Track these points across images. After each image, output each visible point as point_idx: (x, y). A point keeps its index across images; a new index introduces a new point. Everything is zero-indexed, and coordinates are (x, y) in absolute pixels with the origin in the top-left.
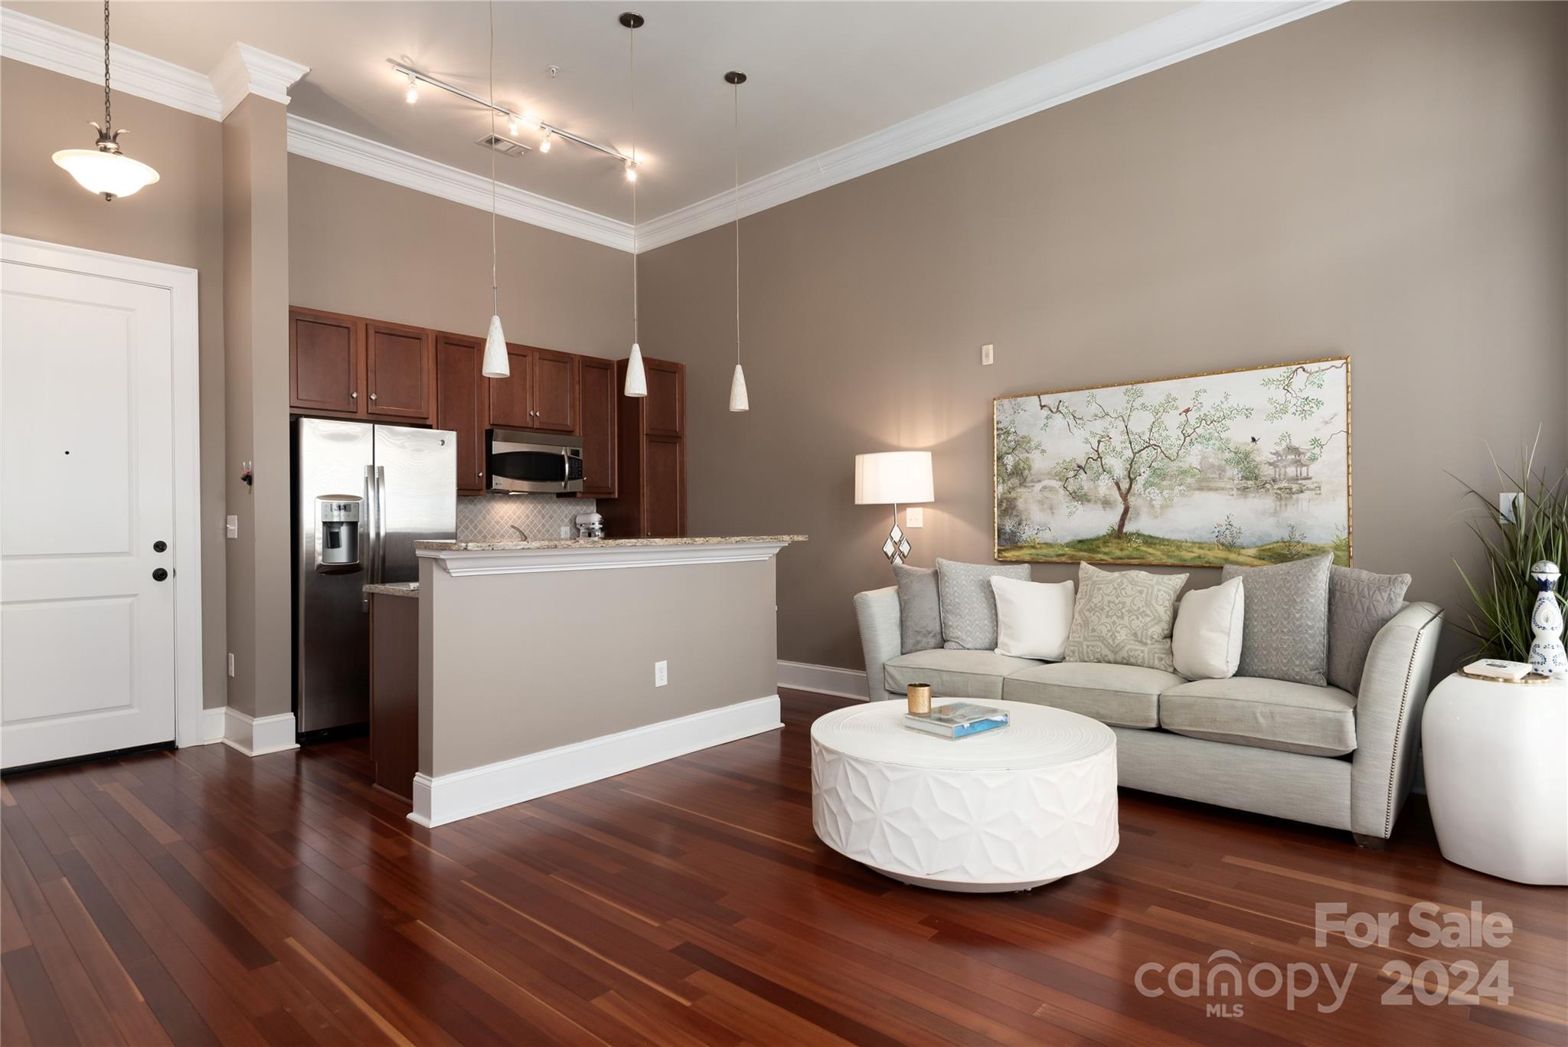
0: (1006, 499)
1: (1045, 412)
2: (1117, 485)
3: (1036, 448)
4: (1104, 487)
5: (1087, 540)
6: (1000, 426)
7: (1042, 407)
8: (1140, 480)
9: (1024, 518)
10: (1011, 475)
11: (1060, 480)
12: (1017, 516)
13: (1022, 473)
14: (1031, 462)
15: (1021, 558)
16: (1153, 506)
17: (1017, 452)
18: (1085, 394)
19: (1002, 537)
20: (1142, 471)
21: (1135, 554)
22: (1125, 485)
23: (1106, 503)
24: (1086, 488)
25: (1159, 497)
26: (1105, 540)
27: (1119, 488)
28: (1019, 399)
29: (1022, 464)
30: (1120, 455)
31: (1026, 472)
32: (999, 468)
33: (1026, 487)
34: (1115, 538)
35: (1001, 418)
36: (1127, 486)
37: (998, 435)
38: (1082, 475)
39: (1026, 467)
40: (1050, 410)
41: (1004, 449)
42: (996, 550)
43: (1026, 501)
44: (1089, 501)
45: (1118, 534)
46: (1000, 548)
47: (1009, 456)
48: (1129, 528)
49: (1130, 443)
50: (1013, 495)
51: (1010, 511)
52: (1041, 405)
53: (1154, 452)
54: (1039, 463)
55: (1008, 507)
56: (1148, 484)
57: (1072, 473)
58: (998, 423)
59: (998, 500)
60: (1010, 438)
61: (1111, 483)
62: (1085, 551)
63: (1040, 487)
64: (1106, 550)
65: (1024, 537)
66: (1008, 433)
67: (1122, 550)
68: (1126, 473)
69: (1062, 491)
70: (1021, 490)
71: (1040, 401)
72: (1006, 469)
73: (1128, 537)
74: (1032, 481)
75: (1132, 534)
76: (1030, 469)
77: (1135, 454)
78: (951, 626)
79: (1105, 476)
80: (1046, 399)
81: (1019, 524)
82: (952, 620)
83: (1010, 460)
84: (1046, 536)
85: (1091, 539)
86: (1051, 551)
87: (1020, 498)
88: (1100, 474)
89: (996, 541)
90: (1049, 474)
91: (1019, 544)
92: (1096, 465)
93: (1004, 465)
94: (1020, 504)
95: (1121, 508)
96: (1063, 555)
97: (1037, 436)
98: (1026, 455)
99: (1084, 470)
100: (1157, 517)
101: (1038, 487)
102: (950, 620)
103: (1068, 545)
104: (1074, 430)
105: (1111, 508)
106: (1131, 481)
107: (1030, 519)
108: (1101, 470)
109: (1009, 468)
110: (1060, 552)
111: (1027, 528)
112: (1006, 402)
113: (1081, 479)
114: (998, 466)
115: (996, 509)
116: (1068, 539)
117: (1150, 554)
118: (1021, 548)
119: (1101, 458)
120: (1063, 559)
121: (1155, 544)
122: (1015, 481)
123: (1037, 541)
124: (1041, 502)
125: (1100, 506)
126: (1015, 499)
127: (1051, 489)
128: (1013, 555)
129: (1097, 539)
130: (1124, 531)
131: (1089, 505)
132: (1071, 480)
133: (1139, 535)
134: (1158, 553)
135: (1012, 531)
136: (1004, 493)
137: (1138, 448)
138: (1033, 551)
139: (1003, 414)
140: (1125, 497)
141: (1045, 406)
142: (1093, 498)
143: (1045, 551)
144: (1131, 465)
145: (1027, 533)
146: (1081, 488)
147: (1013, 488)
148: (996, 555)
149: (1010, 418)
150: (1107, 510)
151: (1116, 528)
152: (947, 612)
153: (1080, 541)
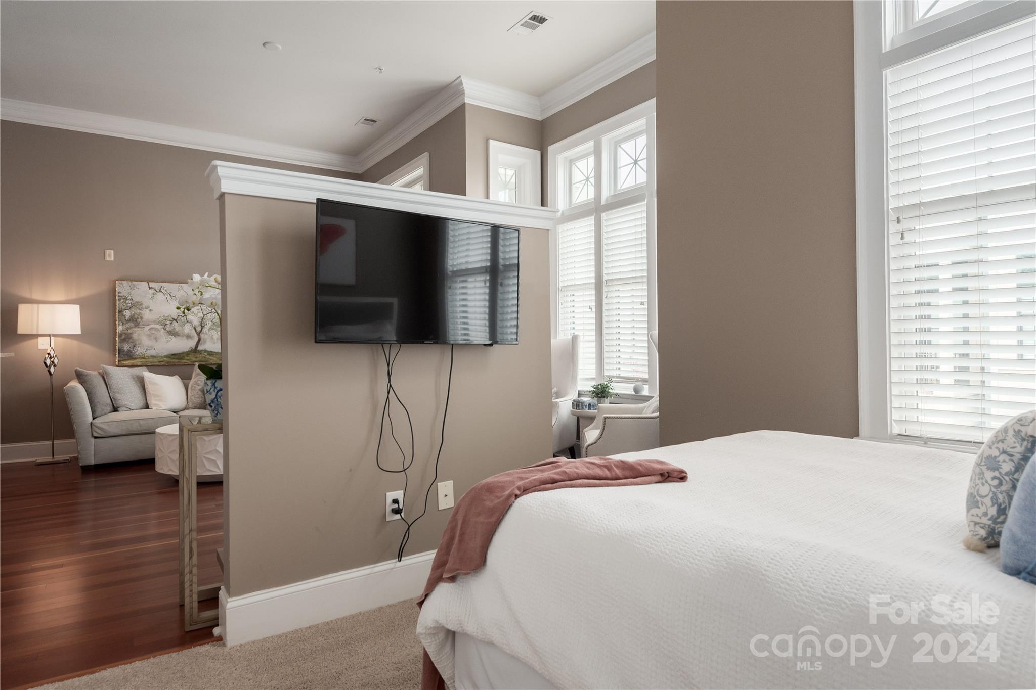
0: (125, 333)
1: (152, 291)
2: (195, 328)
3: (146, 308)
4: (188, 329)
5: (177, 354)
6: (120, 294)
7: (150, 288)
8: (207, 327)
9: (137, 343)
10: (129, 321)
11: (162, 325)
12: (133, 342)
13: (136, 321)
14: (143, 315)
15: (135, 364)
16: (213, 339)
17: (133, 309)
18: (176, 286)
19: (121, 353)
20: (208, 323)
21: (204, 359)
22: (199, 329)
23: (189, 337)
24: (177, 330)
25: (216, 335)
26: (188, 354)
27: (196, 330)
28: (134, 282)
29: (136, 316)
30: (196, 315)
31: (140, 320)
32: (120, 317)
33: (138, 327)
34: (193, 352)
35: (121, 290)
36: (200, 329)
37: (119, 299)
38: (175, 323)
39: (139, 317)
40: (155, 290)
41: (123, 307)
42: (117, 361)
43: (139, 334)
44: (179, 335)
45: (195, 351)
46: (120, 359)
47: (127, 311)
48: (200, 348)
49: (202, 310)
50: (130, 331)
51: (127, 340)
52: (149, 287)
53: (214, 315)
54: (147, 315)
55: (127, 337)
56: (210, 329)
57: (169, 322)
58: (119, 293)
59: (118, 334)
60: (127, 302)
61: (191, 328)
62: (176, 359)
63: (149, 328)
64: (188, 358)
65: (137, 353)
66: (127, 299)
67: (196, 358)
68: (199, 323)
69: (163, 330)
70: (136, 329)
71: (149, 285)
72: (125, 318)
73: (200, 352)
74: (143, 325)
75: (202, 351)
76: (142, 318)
77: (204, 315)
78: (119, 399)
79: (188, 324)
80: (152, 285)
81: (134, 347)
82: (118, 396)
83: (128, 314)
84: (152, 352)
85: (179, 354)
86: (155, 360)
87: (135, 333)
88: (185, 323)
89: (117, 356)
90: (154, 321)
91: (134, 357)
92: (183, 319)
93: (124, 316)
94: (135, 336)
95: (196, 339)
96: (163, 361)
97: (146, 302)
98: (139, 311)
99: (176, 321)
100: (214, 343)
101: (147, 328)
102: (118, 397)
103: (165, 357)
104: (171, 302)
105: (191, 339)
106: (202, 327)
107: (141, 344)
108: (186, 321)
109: (127, 317)
110: (160, 360)
111: (139, 348)
112: (125, 283)
113: (175, 325)
114: (118, 316)
115: (117, 339)
116: (166, 354)
117: (211, 359)
118: (135, 359)
119: (186, 316)
120: (163, 363)
121: (213, 355)
122: (132, 324)
123: (146, 355)
124: (149, 336)
125: (185, 338)
126: (131, 333)
127: (156, 329)
128: (129, 363)
129: (183, 353)
130: (198, 349)
131: (178, 338)
132: (169, 326)
133: (205, 351)
134: (215, 359)
135: (129, 350)
136: (123, 330)
137: (205, 314)
138: (143, 360)
139: (123, 288)
140: (199, 334)
141: (151, 288)
142: (181, 334)
143: (151, 360)
144: (202, 320)
145: (139, 351)
146: (175, 329)
147: (130, 328)
148: (117, 363)
149: (127, 291)
150: (189, 340)
151: (194, 348)
152: (115, 393)
153: (173, 355)
